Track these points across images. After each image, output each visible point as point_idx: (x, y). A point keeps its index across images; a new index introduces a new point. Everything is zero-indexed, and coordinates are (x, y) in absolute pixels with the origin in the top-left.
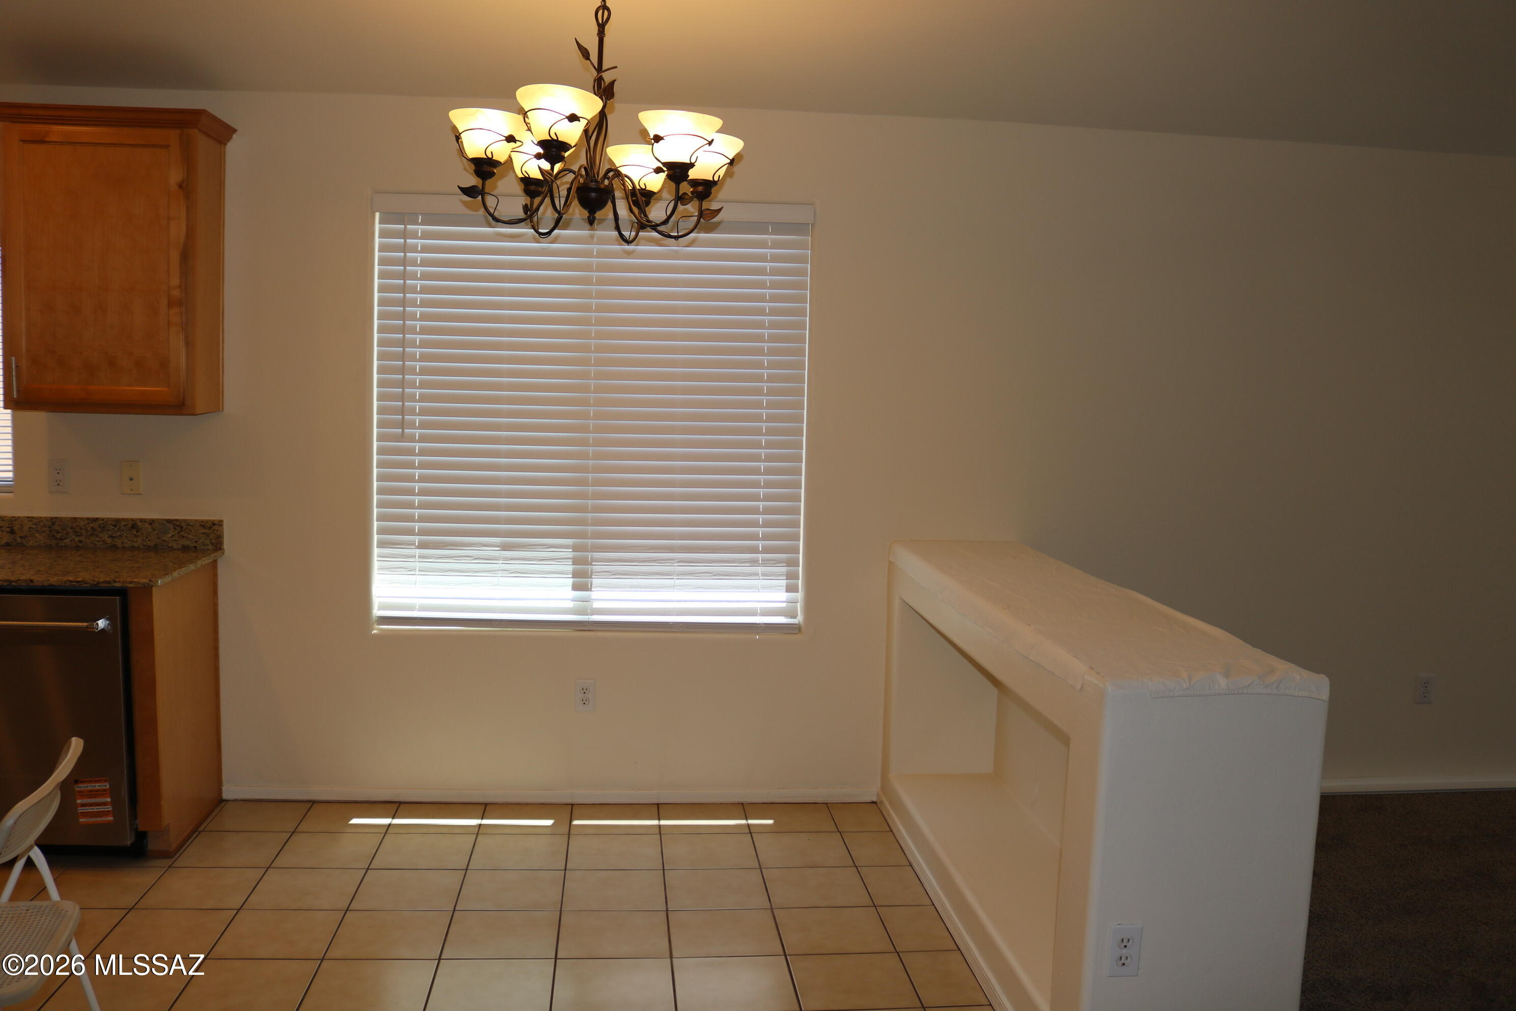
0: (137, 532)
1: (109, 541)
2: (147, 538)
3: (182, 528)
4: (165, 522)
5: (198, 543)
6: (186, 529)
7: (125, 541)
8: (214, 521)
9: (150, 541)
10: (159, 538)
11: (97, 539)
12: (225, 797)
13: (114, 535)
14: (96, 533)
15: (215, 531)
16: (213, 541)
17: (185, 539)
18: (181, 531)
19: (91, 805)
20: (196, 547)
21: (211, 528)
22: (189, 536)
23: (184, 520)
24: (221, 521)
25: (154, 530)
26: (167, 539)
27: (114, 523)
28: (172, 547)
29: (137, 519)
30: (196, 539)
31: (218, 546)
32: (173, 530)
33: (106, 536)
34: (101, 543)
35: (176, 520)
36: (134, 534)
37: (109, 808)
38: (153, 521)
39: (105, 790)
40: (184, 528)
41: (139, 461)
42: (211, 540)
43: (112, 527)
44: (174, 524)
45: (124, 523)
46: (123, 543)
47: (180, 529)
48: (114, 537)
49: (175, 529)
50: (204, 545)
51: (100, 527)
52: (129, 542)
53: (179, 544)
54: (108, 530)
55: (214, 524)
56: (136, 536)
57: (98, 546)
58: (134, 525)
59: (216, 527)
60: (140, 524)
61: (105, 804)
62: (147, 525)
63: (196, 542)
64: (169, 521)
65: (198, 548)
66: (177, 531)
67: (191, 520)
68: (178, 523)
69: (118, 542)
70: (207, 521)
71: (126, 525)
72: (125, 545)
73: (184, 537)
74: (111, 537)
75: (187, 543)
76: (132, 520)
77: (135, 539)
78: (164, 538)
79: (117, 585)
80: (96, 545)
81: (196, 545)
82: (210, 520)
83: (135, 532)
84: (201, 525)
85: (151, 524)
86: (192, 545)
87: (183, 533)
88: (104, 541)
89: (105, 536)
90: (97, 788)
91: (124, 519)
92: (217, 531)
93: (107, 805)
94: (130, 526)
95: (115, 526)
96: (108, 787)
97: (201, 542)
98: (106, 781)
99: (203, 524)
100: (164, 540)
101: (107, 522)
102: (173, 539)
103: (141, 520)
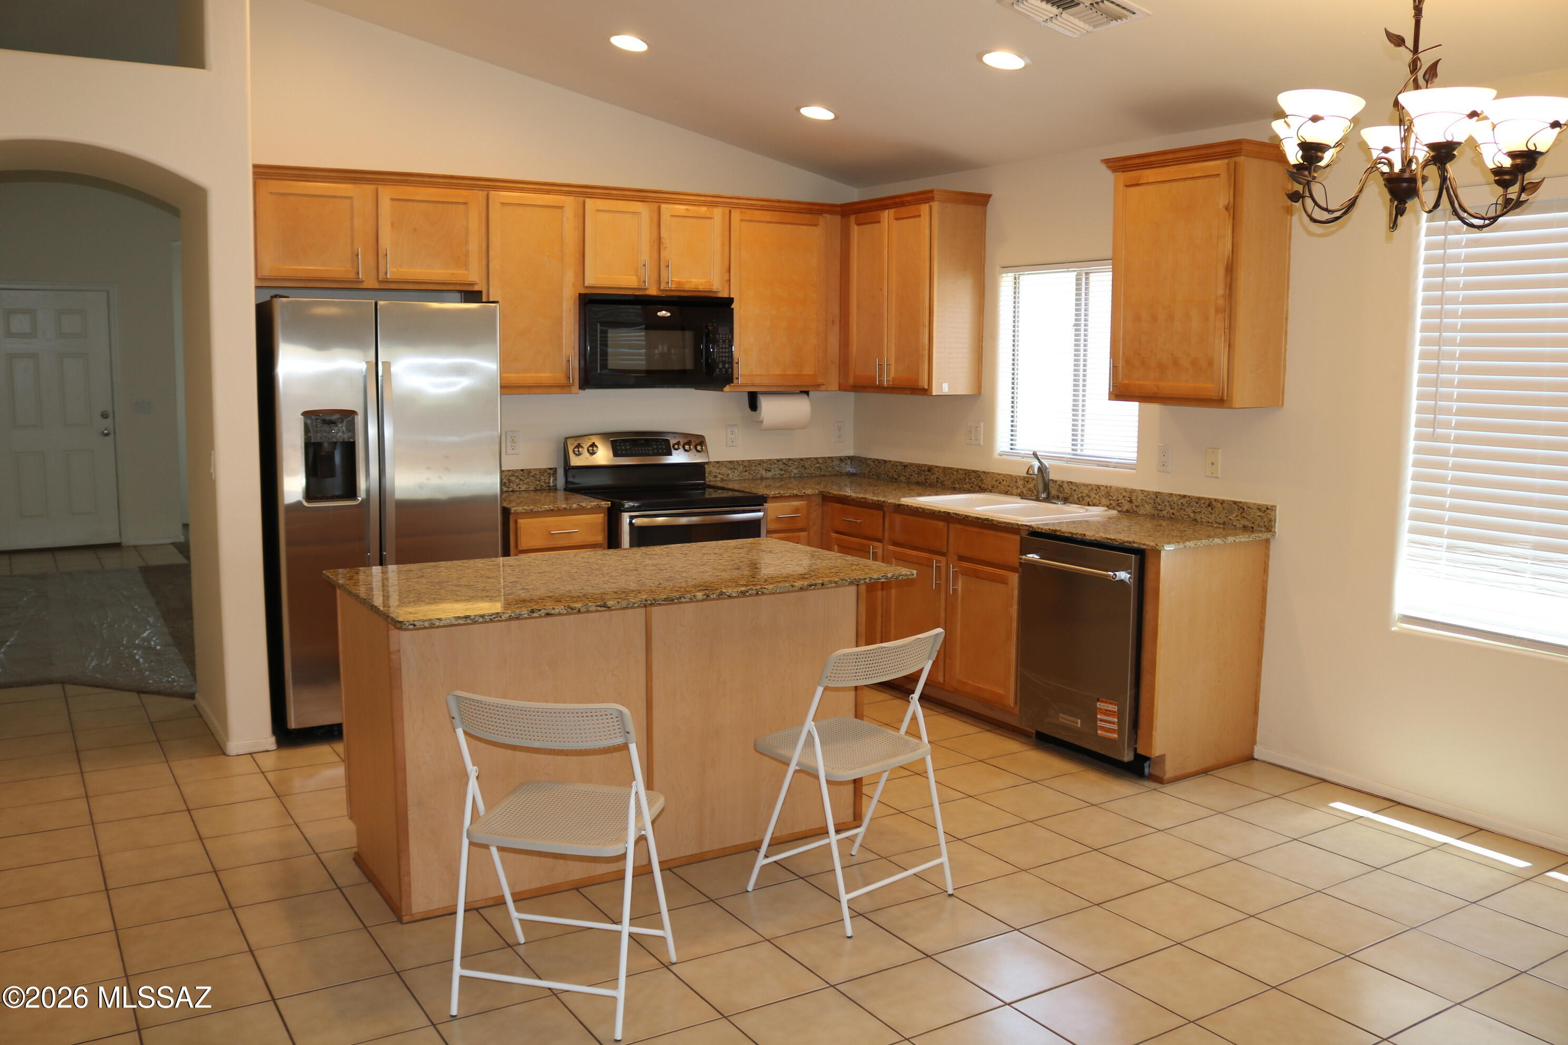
0: (1212, 510)
1: (1192, 515)
2: (1218, 515)
3: (1244, 509)
4: (1232, 503)
5: (1255, 524)
6: (1246, 511)
7: (1203, 517)
8: (1268, 505)
9: (1220, 518)
10: (1227, 517)
11: (1184, 513)
12: (1256, 756)
13: (1196, 511)
14: (1183, 507)
15: (1268, 515)
16: (1266, 524)
17: (1245, 519)
18: (1243, 512)
19: (1106, 721)
20: (1253, 528)
21: (1265, 511)
22: (1248, 517)
23: (1246, 503)
24: (1275, 507)
25: (1224, 509)
26: (1232, 519)
27: (1196, 500)
28: (1235, 525)
29: (1213, 499)
30: (1253, 521)
31: (1269, 527)
32: (1237, 511)
33: (1191, 511)
34: (1187, 516)
35: (1240, 502)
36: (1209, 512)
37: (1115, 727)
38: (1224, 501)
39: (1114, 712)
40: (1245, 510)
41: (1219, 449)
42: (1264, 522)
43: (1195, 504)
44: (1238, 505)
45: (1203, 501)
46: (1201, 518)
47: (1242, 511)
48: (1196, 512)
49: (1239, 510)
50: (1259, 527)
51: (1187, 503)
52: (1206, 518)
53: (1240, 523)
54: (1192, 506)
55: (1267, 509)
56: (1211, 514)
57: (1184, 519)
58: (1210, 504)
59: (1268, 511)
60: (1214, 503)
61: (1113, 723)
62: (1219, 505)
63: (1253, 523)
64: (1235, 503)
65: (1254, 529)
66: (1240, 512)
67: (1251, 503)
68: (1241, 505)
69: (1198, 517)
70: (1263, 505)
71: (1204, 503)
72: (1203, 520)
73: (1245, 517)
74: (1194, 512)
75: (1247, 523)
76: (1209, 499)
77: (1210, 516)
78: (1230, 517)
79: (1135, 545)
80: (1183, 518)
81: (1253, 525)
82: (1265, 505)
83: (1210, 510)
84: (1258, 508)
85: (1222, 504)
86: (1250, 525)
87: (1244, 514)
88: (1189, 515)
89: (1189, 511)
90: (1110, 708)
91: (1203, 498)
92: (1270, 515)
93: (1114, 724)
94: (1207, 503)
95: (1197, 503)
96: (1116, 710)
97: (1257, 523)
98: (1115, 704)
99: (1259, 508)
100: (1230, 519)
101: (1192, 499)
102: (1237, 518)
103: (1216, 500)
